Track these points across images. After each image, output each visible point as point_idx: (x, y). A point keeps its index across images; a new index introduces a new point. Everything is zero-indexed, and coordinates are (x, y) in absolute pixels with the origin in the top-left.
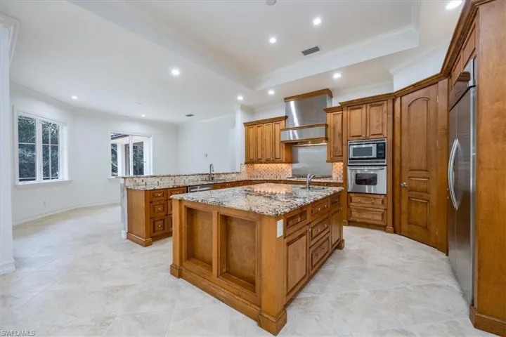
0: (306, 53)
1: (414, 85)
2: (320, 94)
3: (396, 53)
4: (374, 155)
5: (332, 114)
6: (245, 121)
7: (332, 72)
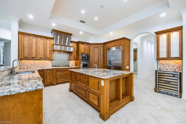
0: (81, 21)
1: (96, 43)
2: (66, 34)
3: (93, 34)
4: (87, 59)
5: (74, 43)
6: (19, 31)
7: (80, 30)
